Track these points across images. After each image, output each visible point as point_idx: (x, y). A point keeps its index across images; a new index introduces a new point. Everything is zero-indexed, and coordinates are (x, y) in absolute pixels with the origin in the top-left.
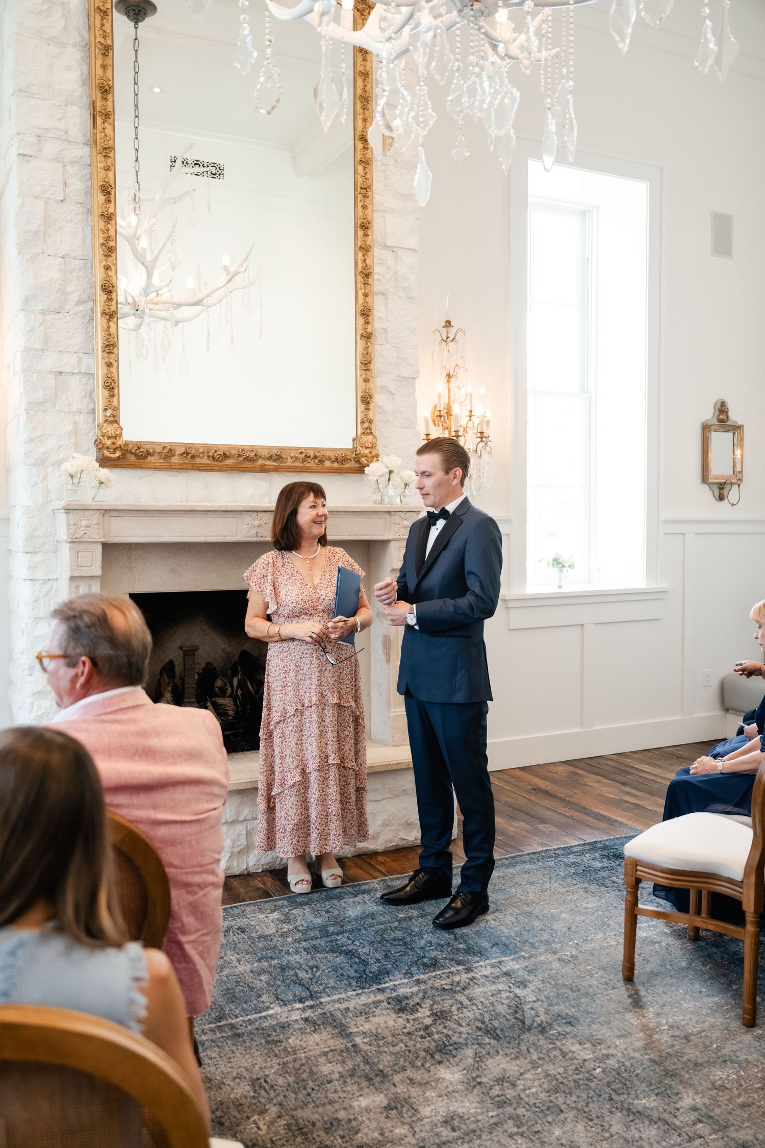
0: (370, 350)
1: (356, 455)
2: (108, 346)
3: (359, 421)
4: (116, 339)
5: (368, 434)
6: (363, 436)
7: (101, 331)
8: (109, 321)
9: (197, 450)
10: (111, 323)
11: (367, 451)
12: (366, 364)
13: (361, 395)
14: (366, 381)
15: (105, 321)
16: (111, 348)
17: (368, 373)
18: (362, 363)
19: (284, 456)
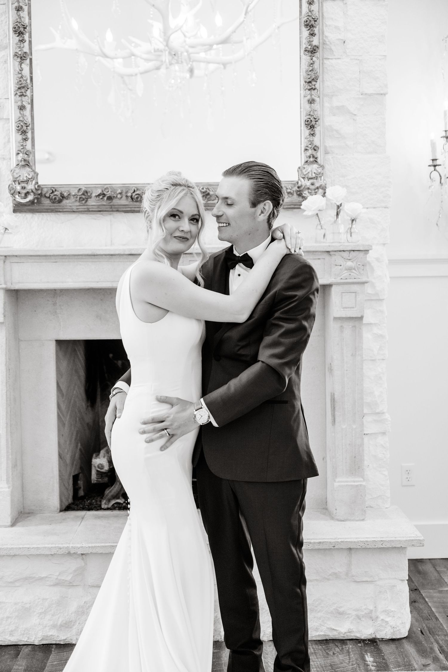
0: (316, 66)
1: (298, 187)
2: (19, 88)
3: (303, 149)
4: (29, 81)
5: (312, 163)
6: (305, 166)
7: (14, 74)
8: (21, 63)
9: (114, 190)
10: (23, 66)
11: (308, 183)
12: (310, 82)
13: (306, 118)
14: (311, 102)
15: (17, 64)
16: (23, 90)
17: (313, 92)
18: (306, 82)
19: (211, 193)
